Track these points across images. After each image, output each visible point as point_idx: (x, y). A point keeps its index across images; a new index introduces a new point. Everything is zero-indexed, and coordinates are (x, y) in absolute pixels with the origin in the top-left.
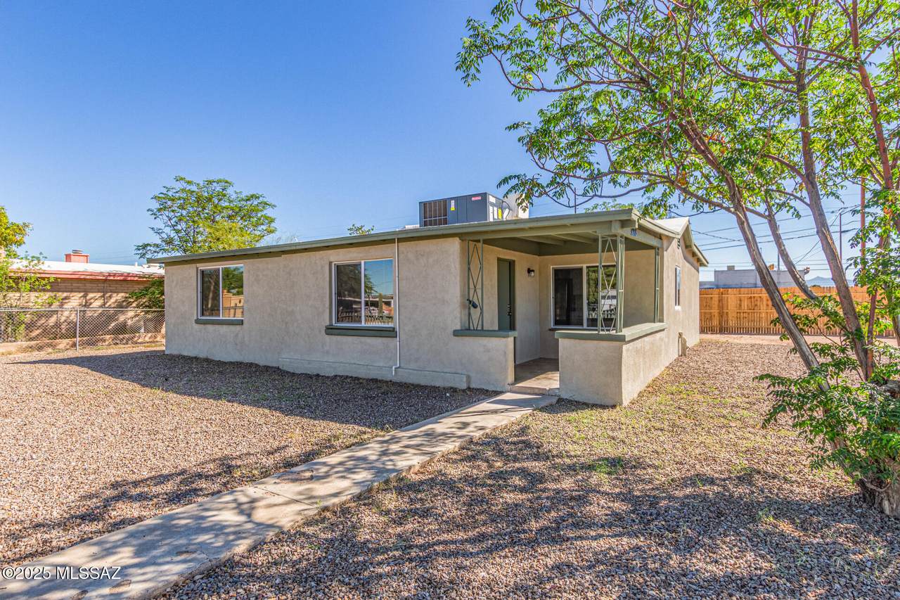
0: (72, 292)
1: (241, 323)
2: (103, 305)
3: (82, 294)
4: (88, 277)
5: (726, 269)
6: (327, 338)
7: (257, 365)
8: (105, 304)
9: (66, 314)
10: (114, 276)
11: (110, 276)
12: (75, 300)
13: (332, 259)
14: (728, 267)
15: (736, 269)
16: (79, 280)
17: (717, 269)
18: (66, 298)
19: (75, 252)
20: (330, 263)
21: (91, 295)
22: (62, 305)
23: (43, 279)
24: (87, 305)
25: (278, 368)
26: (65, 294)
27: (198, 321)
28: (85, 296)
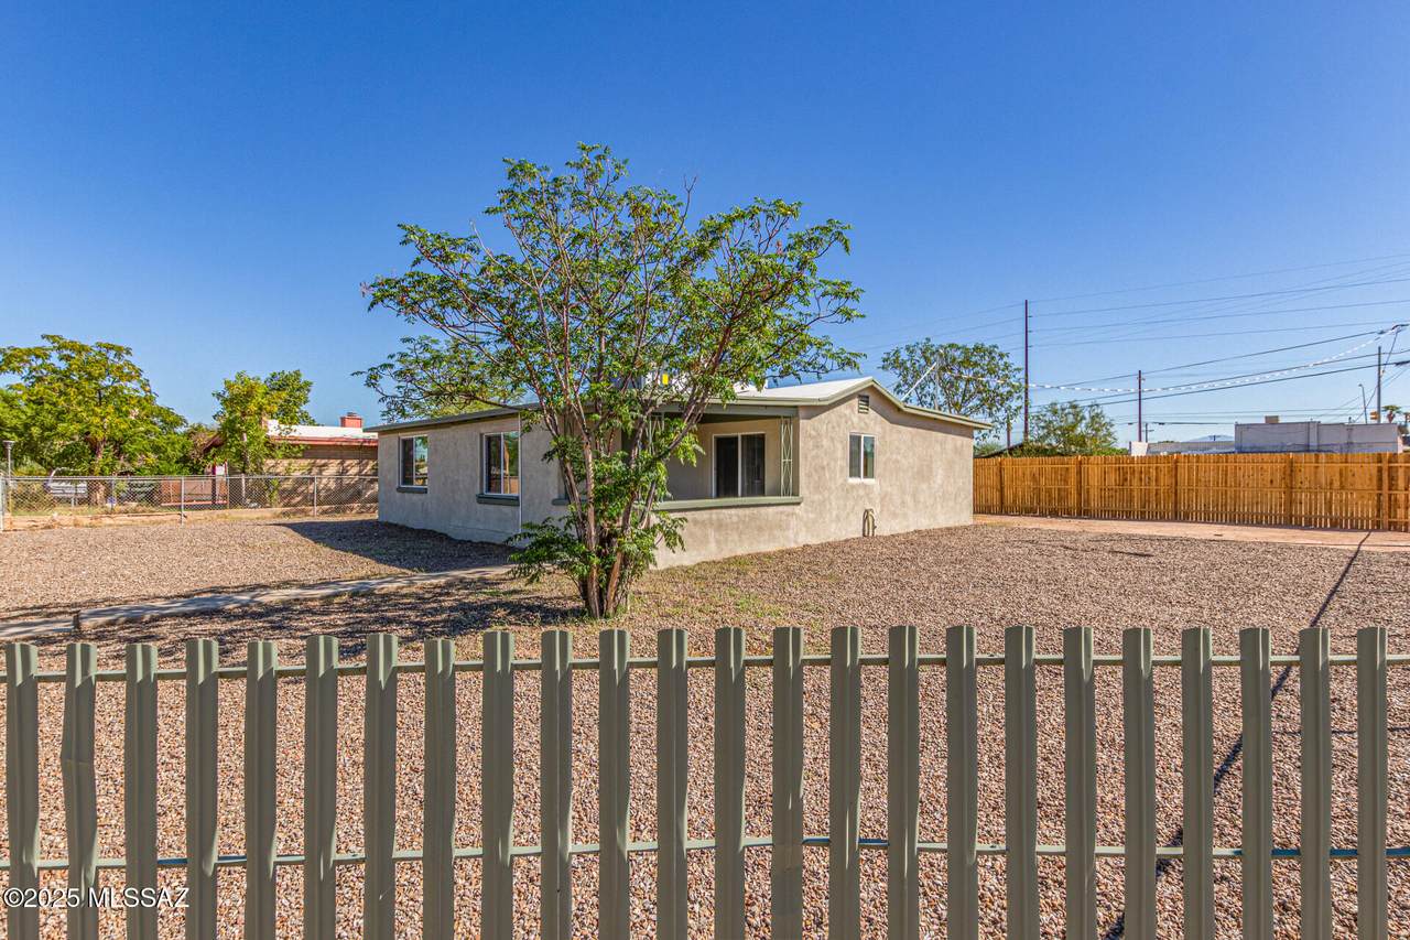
0: (329, 458)
1: (426, 491)
2: (359, 473)
3: (339, 461)
4: (344, 444)
5: (1263, 421)
6: (479, 505)
7: (435, 532)
8: (361, 471)
9: (324, 481)
10: (369, 442)
11: (365, 442)
12: (333, 468)
13: (483, 431)
14: (1266, 417)
15: (1281, 421)
16: (335, 447)
17: (1241, 422)
18: (324, 465)
19: (350, 414)
20: (481, 435)
21: (348, 462)
22: (320, 472)
23: (294, 446)
24: (344, 471)
25: (446, 535)
26: (323, 461)
27: (399, 489)
28: (342, 463)
